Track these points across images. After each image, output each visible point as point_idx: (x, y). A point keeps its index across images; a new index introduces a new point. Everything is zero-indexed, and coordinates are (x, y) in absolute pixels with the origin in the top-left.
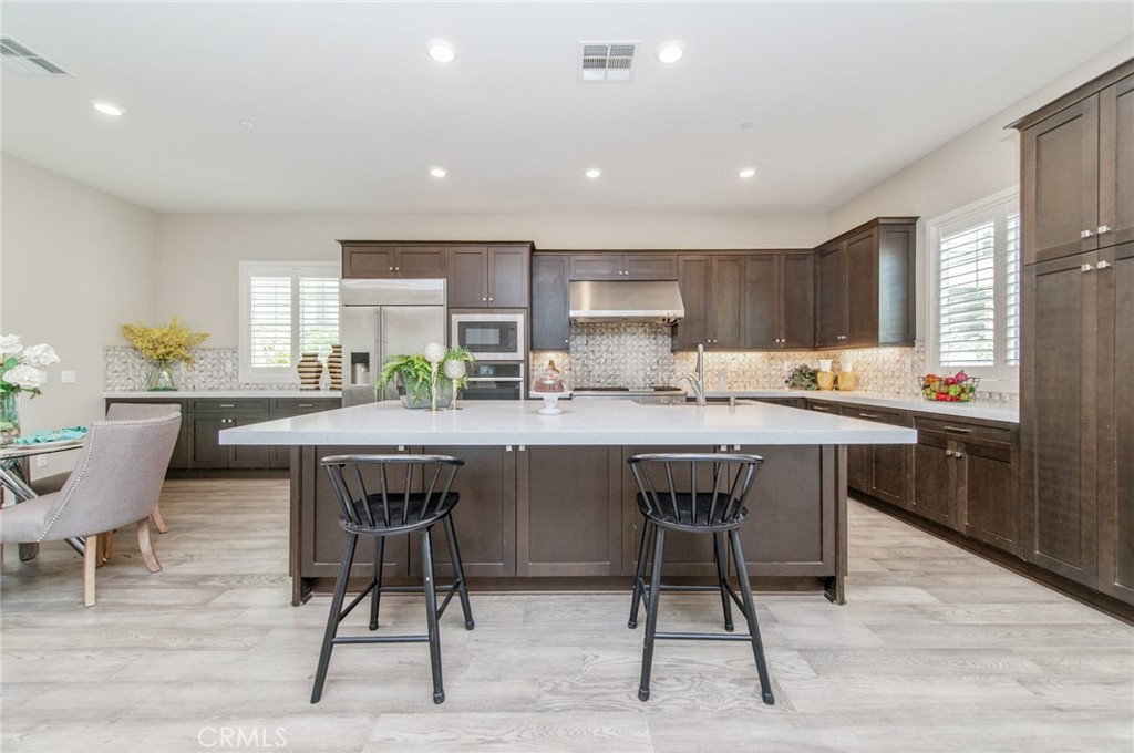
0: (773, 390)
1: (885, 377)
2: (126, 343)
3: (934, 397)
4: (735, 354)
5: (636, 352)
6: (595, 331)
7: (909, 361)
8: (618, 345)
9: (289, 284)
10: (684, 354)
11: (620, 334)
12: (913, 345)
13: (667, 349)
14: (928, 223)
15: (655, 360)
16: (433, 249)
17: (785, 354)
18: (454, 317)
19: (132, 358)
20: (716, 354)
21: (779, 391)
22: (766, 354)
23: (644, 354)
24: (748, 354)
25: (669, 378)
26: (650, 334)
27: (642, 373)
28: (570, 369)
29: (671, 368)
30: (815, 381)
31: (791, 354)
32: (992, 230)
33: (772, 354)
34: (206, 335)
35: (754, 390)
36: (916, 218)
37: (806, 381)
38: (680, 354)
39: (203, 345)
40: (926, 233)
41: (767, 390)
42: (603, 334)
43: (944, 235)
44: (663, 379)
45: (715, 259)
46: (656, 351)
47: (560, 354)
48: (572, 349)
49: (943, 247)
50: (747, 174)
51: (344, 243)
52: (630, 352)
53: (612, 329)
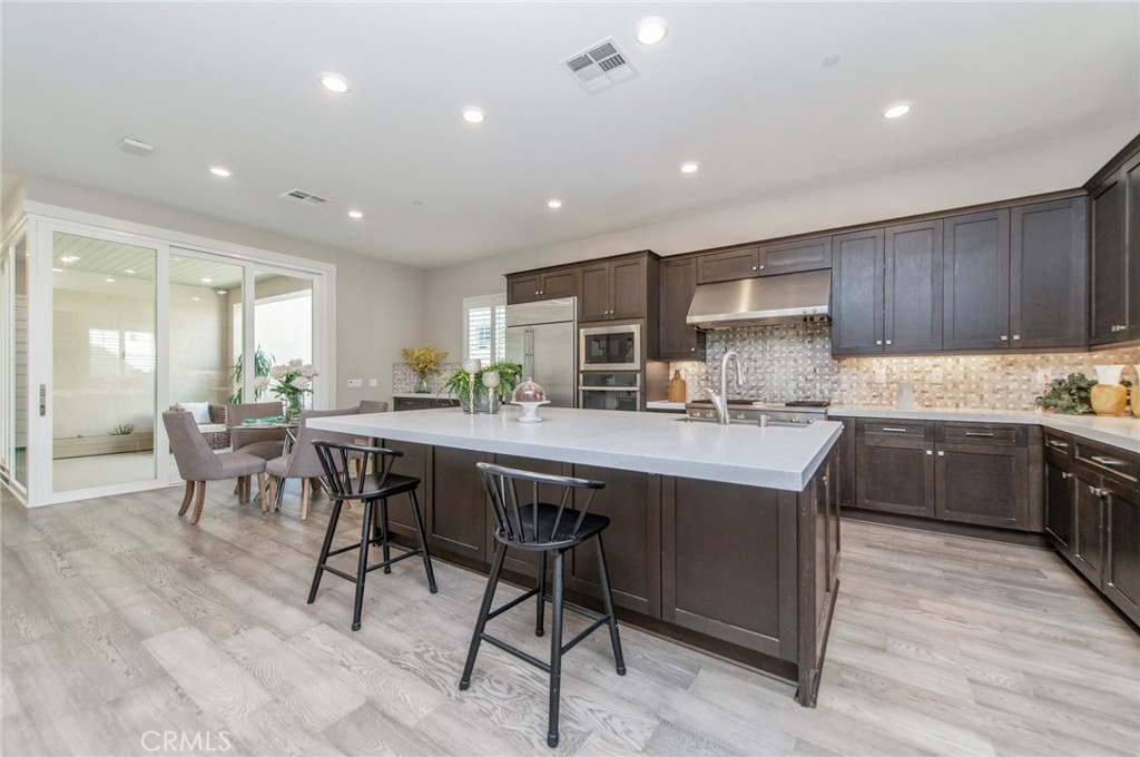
0: (1011, 413)
2: (404, 361)
4: (939, 360)
5: (785, 359)
6: (734, 336)
8: (763, 352)
9: (489, 312)
10: (854, 360)
11: (764, 339)
13: (828, 355)
15: (811, 369)
16: (567, 271)
17: (1038, 357)
18: (582, 331)
19: (409, 371)
20: (905, 360)
21: (1024, 414)
22: (998, 358)
23: (795, 361)
24: (963, 359)
25: (831, 391)
26: (804, 337)
27: (793, 385)
28: (707, 379)
29: (833, 379)
30: (1086, 401)
31: (1051, 357)
33: (1011, 358)
34: (447, 354)
35: (977, 411)
37: (1071, 401)
38: (845, 361)
39: (446, 361)
41: (998, 412)
42: (745, 340)
44: (822, 392)
45: (889, 233)
46: (812, 358)
47: (696, 363)
48: (709, 358)
51: (509, 276)
52: (778, 360)
53: (755, 333)
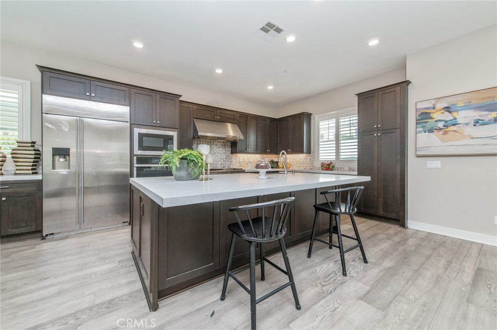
1: (300, 164)
3: (325, 169)
5: (218, 153)
6: (200, 143)
7: (309, 159)
10: (235, 154)
12: (310, 153)
13: (230, 152)
14: (316, 116)
15: (225, 157)
16: (121, 88)
18: (135, 129)
23: (221, 154)
25: (230, 165)
26: (223, 146)
27: (220, 162)
29: (231, 160)
30: (278, 165)
32: (335, 121)
36: (312, 114)
37: (275, 166)
38: (234, 155)
40: (315, 119)
43: (321, 121)
44: (228, 165)
45: (249, 117)
46: (225, 153)
49: (320, 124)
50: (270, 87)
52: (215, 153)
53: (208, 142)
